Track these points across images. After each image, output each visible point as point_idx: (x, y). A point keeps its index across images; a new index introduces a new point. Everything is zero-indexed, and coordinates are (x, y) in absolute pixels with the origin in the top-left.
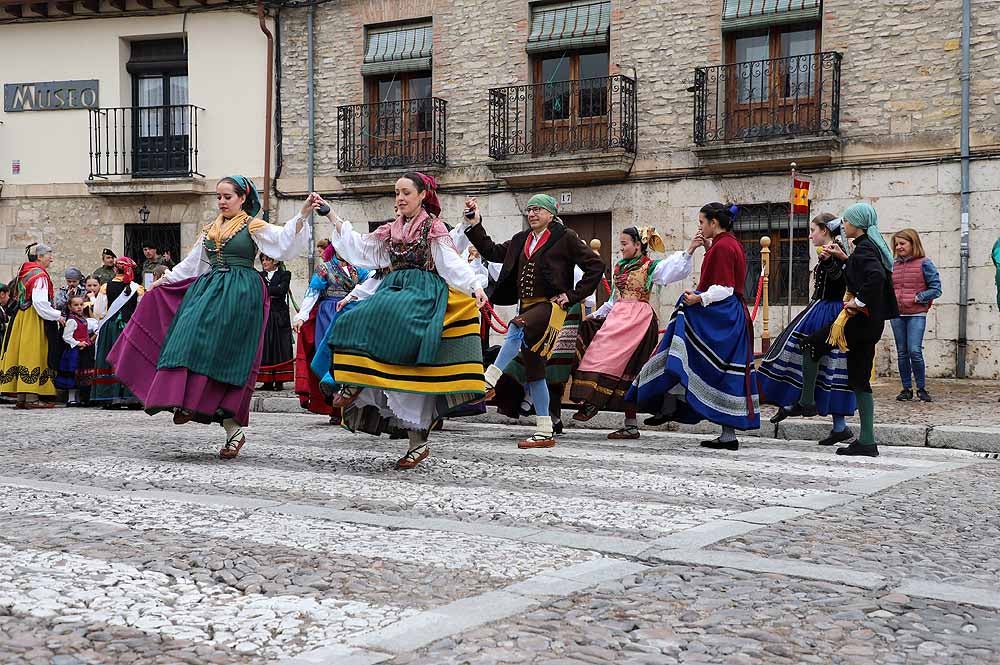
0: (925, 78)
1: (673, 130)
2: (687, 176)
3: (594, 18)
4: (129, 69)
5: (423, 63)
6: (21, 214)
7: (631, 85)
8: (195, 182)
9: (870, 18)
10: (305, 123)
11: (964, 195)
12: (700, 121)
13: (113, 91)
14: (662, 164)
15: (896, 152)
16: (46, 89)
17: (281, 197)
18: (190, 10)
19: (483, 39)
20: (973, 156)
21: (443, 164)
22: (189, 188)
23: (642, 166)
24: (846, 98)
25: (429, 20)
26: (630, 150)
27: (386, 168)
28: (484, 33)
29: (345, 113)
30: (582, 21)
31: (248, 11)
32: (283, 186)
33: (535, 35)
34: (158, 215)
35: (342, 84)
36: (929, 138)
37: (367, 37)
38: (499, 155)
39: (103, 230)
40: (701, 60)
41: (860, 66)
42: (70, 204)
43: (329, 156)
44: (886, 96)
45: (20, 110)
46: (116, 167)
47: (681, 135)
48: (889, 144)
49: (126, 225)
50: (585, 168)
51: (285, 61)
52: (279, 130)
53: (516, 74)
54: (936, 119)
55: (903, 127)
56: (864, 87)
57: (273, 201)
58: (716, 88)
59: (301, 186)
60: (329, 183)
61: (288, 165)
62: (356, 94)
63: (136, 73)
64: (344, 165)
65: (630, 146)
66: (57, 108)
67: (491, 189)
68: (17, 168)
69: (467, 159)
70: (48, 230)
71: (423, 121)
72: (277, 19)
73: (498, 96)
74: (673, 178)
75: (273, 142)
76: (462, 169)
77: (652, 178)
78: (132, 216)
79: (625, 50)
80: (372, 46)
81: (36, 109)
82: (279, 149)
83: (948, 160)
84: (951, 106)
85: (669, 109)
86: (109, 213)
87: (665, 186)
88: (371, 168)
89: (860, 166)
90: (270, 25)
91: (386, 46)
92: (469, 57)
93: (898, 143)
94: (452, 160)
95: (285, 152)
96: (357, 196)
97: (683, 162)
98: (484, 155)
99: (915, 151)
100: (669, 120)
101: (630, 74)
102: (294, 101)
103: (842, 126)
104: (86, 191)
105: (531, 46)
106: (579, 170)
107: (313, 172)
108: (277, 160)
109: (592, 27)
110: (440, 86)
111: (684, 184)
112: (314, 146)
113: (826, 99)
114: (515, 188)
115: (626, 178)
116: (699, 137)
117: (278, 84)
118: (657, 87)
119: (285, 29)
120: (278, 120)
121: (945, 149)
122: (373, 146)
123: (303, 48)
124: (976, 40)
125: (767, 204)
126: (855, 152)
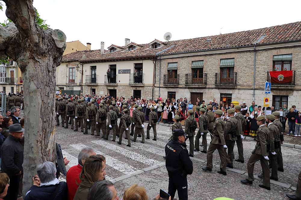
0: (249, 77)
1: (212, 81)
2: (214, 88)
3: (201, 64)
4: (135, 68)
5: (176, 69)
6: (120, 88)
7: (206, 75)
8: (143, 85)
9: (241, 68)
10: (159, 76)
11: (254, 95)
12: (216, 81)
13: (133, 71)
14: (210, 86)
15: (244, 88)
16: (123, 70)
17: (155, 87)
18: (143, 60)
19: (185, 66)
20: (255, 89)
21: (178, 84)
22: (142, 85)
23: (207, 86)
24: (238, 79)
25: (177, 62)
26: (205, 84)
27: (170, 84)
28: (185, 65)
29: (165, 75)
30: (199, 64)
31: (151, 60)
32: (155, 85)
33: (193, 66)
34: (138, 89)
35: (164, 72)
36: (249, 86)
37: (168, 64)
38: (187, 83)
39: (131, 90)
40: (217, 72)
41: (240, 75)
42: (126, 87)
43: (162, 81)
44: (243, 79)
45: (120, 73)
46: (132, 82)
47: (213, 83)
48: (243, 86)
49: (134, 90)
50: (199, 86)
51: (156, 67)
52: (155, 77)
53: (190, 72)
54: (251, 83)
55: (245, 84)
56: (240, 78)
57: (154, 87)
58: (219, 76)
59: (158, 86)
60: (162, 85)
61: (156, 82)
62: (167, 73)
63: (136, 68)
64: (164, 83)
65: (206, 83)
66: (125, 73)
67: (185, 88)
68: (120, 81)
69: (182, 83)
70: (124, 90)
71: (176, 77)
72: (155, 61)
73: (187, 75)
74: (212, 88)
75: (154, 79)
76: (181, 85)
77: (209, 88)
78: (134, 89)
79: (206, 69)
80: (169, 66)
81: (122, 73)
82: (155, 80)
83: (252, 89)
84: (253, 81)
85: (212, 78)
86: (131, 88)
87: (211, 90)
88: (168, 84)
89: (239, 89)
90: (154, 62)
91: (171, 66)
92: (183, 68)
93: (245, 86)
94: (180, 83)
95: (156, 80)
96: (166, 87)
97: (214, 86)
98: (184, 83)
99: (247, 88)
100: (212, 80)
101: (206, 73)
102: (157, 73)
103: (237, 83)
104: (128, 85)
105: (192, 67)
106: (198, 87)
107: (160, 84)
108: (155, 81)
109: (201, 65)
110: (178, 73)
111: (214, 89)
112: (160, 80)
113: (234, 79)
114: (189, 88)
115: (205, 88)
116: (216, 83)
117: (155, 71)
118: (210, 75)
119: (156, 63)
120: (155, 76)
121: (251, 88)
122: (168, 81)
123: (159, 65)
124: (256, 72)
125: (226, 93)
126: (238, 87)
